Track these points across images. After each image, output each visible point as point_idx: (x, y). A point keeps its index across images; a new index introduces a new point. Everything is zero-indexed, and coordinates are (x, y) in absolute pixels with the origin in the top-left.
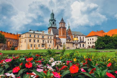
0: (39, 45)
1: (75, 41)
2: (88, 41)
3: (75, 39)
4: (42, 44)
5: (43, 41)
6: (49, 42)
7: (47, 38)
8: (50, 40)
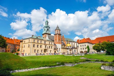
0: (42, 50)
1: (69, 47)
2: (81, 47)
3: (69, 45)
4: (45, 49)
5: (45, 46)
6: (50, 47)
7: (49, 44)
8: (51, 46)
